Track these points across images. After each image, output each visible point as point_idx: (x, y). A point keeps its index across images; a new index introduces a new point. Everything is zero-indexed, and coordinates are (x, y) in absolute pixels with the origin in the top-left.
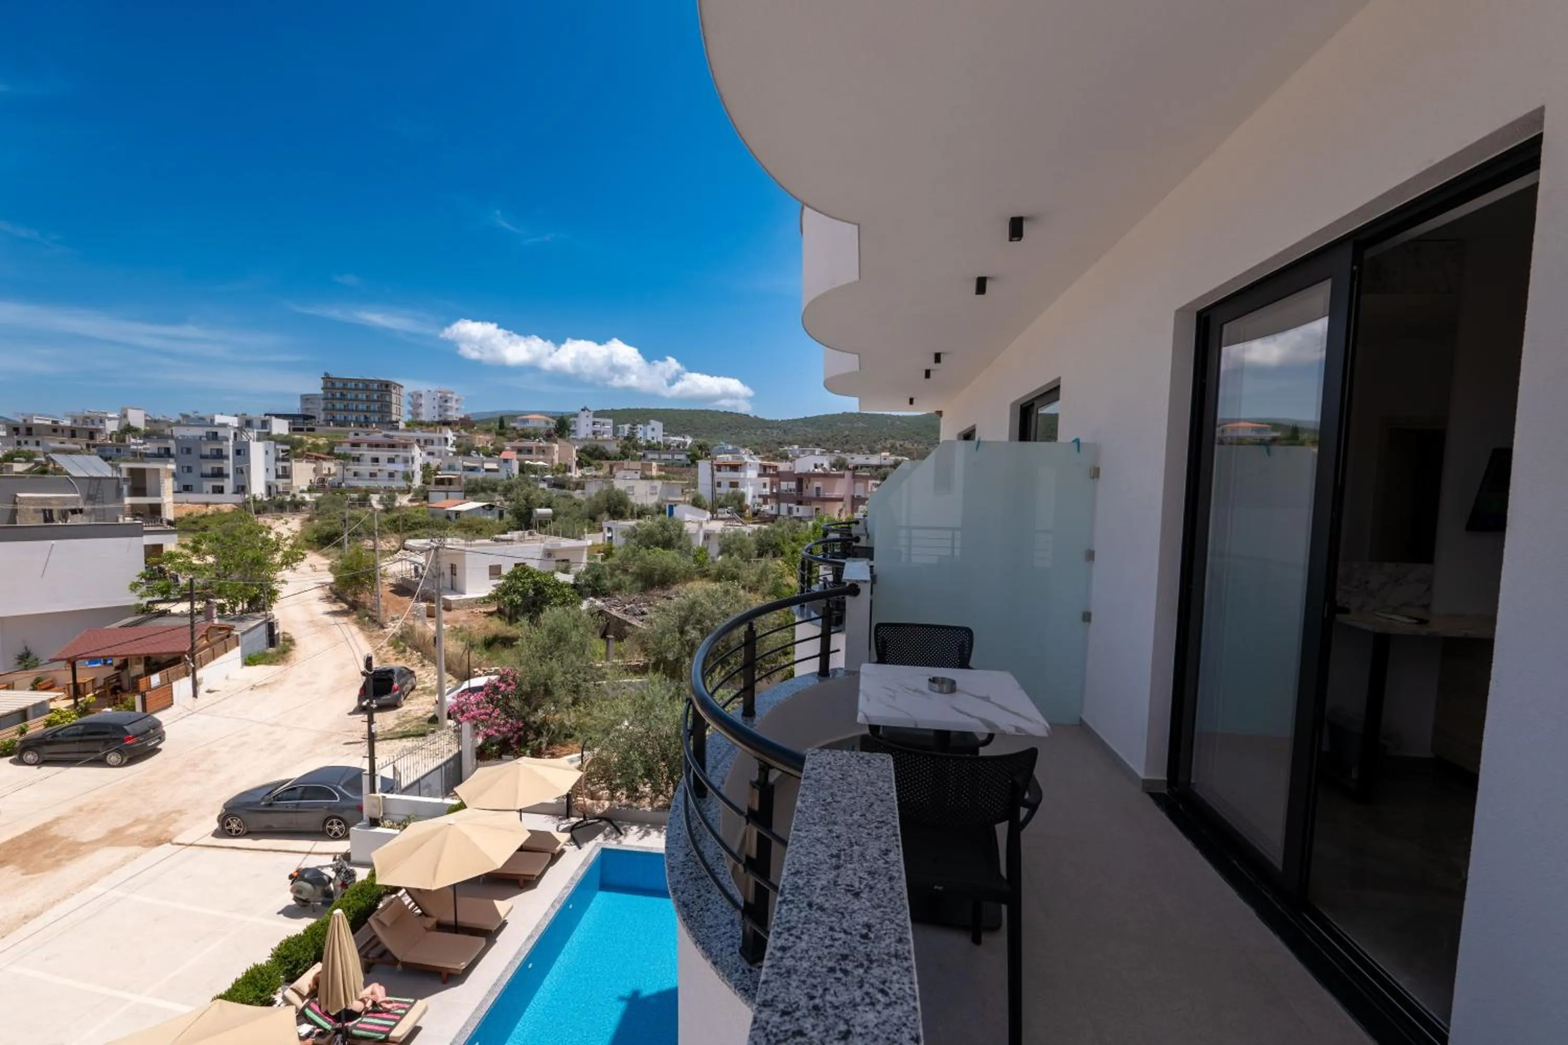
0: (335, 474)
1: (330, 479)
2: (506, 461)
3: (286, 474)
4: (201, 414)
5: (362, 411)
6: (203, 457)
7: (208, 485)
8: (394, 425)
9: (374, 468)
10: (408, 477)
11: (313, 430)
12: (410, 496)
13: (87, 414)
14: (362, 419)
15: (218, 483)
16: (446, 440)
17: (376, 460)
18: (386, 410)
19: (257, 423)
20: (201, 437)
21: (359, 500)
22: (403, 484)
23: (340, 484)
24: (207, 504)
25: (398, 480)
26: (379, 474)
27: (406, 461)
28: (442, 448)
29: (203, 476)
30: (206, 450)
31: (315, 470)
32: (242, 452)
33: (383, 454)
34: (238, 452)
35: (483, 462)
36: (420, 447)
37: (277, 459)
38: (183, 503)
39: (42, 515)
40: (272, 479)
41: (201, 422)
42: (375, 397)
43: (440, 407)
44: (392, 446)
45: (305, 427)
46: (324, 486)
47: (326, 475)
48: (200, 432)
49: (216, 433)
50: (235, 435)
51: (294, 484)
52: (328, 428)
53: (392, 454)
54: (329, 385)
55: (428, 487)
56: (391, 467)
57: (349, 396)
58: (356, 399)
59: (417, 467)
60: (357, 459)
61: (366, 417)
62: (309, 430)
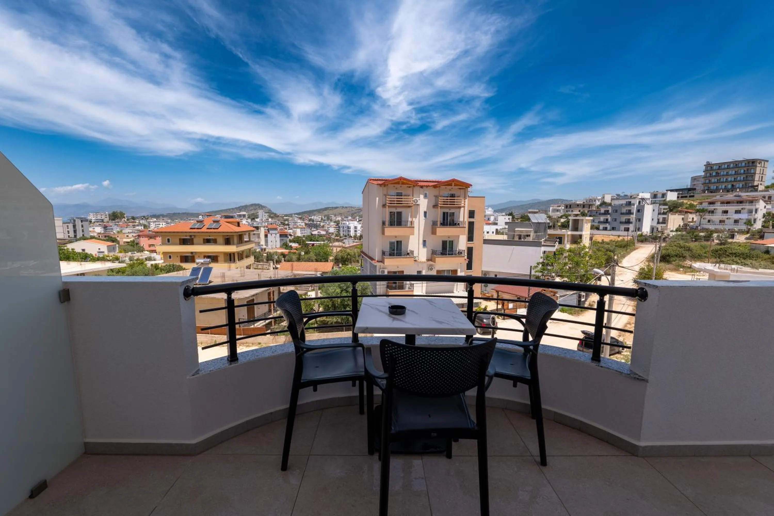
0: (695, 222)
1: (692, 224)
3: (665, 221)
4: (626, 194)
5: (731, 181)
6: (622, 214)
7: (622, 227)
8: (754, 188)
9: (724, 217)
10: (749, 223)
11: (693, 196)
12: (748, 235)
13: (591, 198)
14: (730, 186)
15: (626, 226)
17: (726, 212)
18: (750, 178)
19: (660, 195)
20: (622, 204)
21: (705, 237)
22: (744, 227)
23: (697, 227)
24: (619, 236)
25: (741, 225)
26: (726, 220)
27: (750, 212)
29: (621, 223)
30: (624, 210)
31: (683, 219)
32: (640, 210)
33: (731, 209)
34: (638, 211)
36: (765, 201)
37: (659, 214)
38: (610, 235)
39: (518, 237)
40: (655, 224)
41: (626, 197)
42: (742, 171)
44: (741, 202)
45: (688, 195)
46: (686, 228)
47: (690, 222)
48: (624, 202)
49: (630, 202)
50: (639, 202)
51: (668, 227)
52: (704, 194)
53: (739, 207)
54: (709, 168)
55: (765, 230)
56: (737, 216)
57: (722, 173)
58: (727, 175)
59: (759, 216)
60: (712, 212)
61: (733, 185)
62: (690, 196)
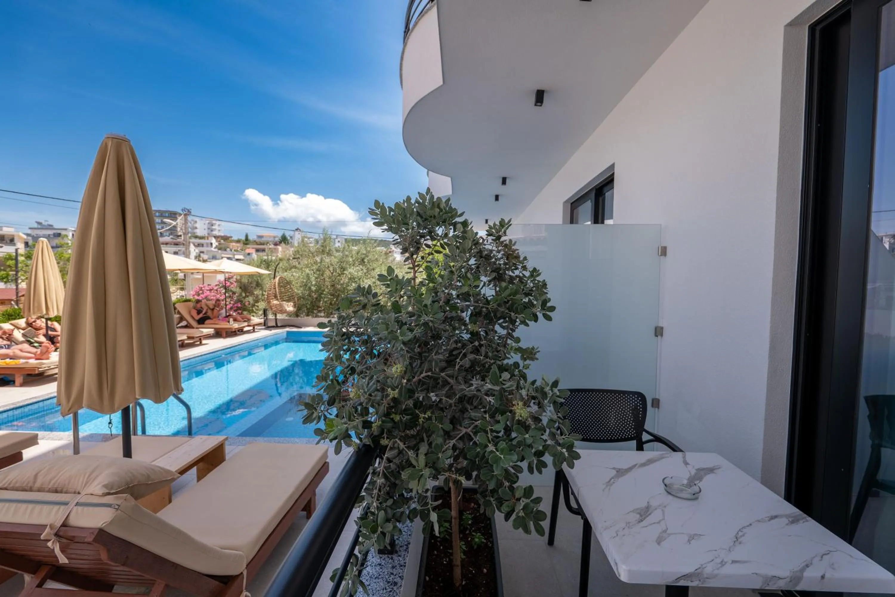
2: (249, 254)
16: (211, 244)
18: (174, 229)
20: (49, 235)
28: (209, 249)
33: (170, 249)
35: (234, 255)
43: (209, 229)
44: (177, 244)
53: (176, 249)
